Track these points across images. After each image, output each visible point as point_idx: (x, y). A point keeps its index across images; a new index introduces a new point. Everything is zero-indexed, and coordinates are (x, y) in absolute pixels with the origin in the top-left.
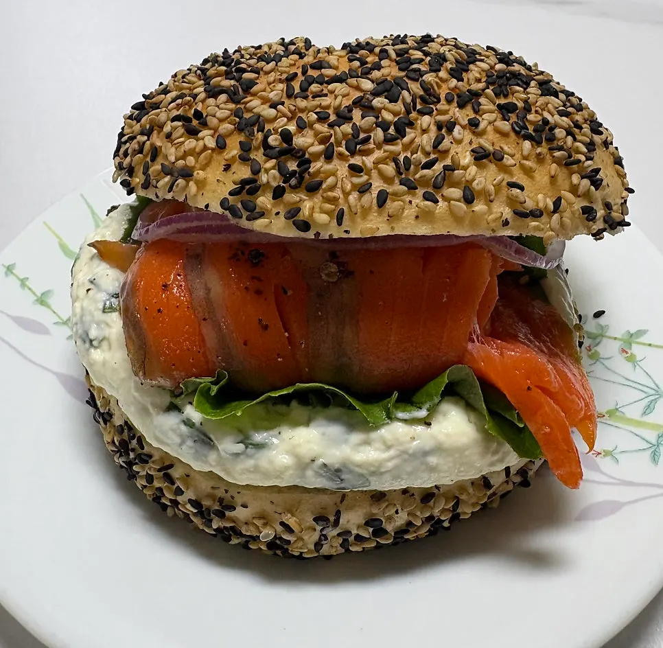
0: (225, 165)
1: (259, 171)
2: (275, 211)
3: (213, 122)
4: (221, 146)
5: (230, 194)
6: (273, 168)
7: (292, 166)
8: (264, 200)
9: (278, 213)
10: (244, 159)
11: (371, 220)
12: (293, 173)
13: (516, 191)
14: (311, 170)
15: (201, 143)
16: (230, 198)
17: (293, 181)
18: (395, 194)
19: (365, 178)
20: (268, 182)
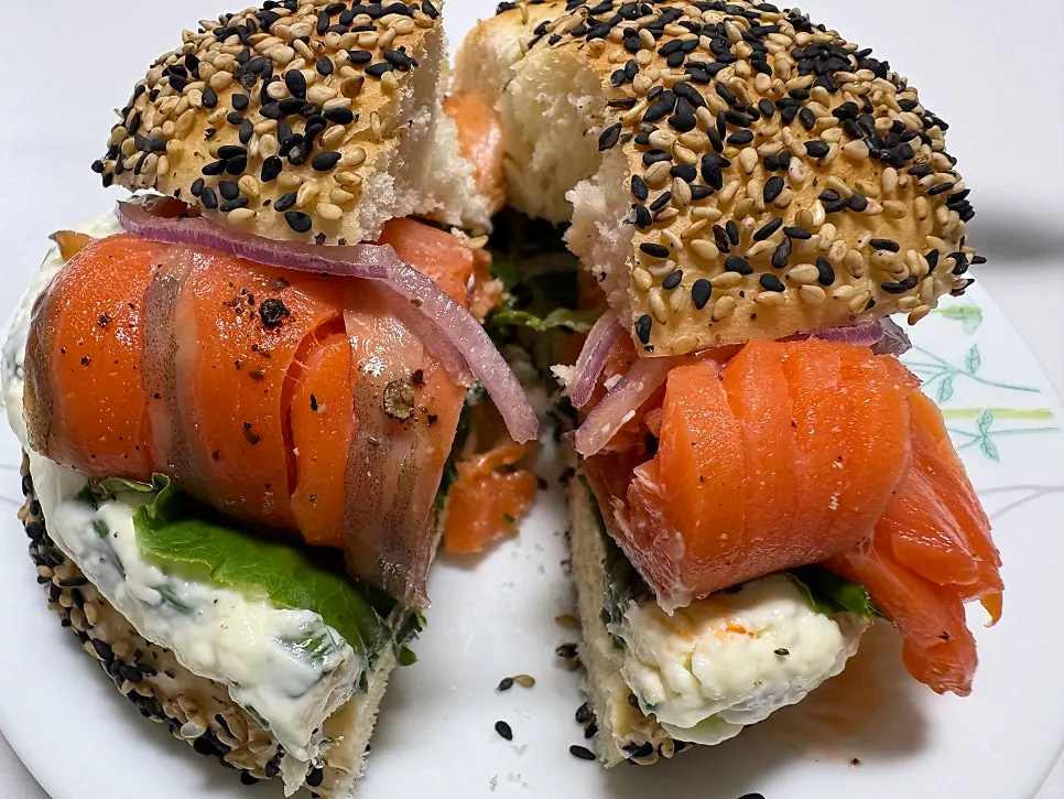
0: (208, 131)
1: (250, 136)
2: (264, 198)
3: (204, 68)
4: (210, 103)
5: (206, 171)
6: (269, 131)
7: (300, 129)
8: (250, 182)
9: (267, 203)
10: (235, 121)
11: (685, 329)
12: (297, 140)
13: (887, 254)
14: (325, 137)
15: (185, 99)
16: (205, 177)
17: (295, 152)
18: (723, 285)
19: (670, 264)
20: (259, 153)
